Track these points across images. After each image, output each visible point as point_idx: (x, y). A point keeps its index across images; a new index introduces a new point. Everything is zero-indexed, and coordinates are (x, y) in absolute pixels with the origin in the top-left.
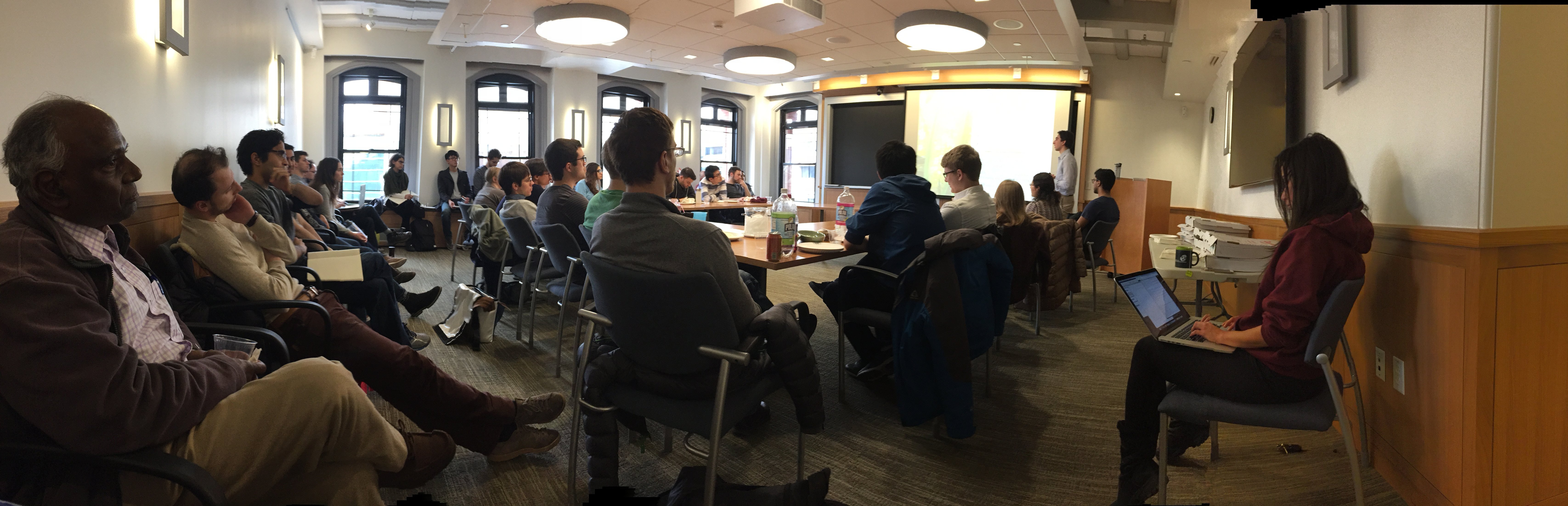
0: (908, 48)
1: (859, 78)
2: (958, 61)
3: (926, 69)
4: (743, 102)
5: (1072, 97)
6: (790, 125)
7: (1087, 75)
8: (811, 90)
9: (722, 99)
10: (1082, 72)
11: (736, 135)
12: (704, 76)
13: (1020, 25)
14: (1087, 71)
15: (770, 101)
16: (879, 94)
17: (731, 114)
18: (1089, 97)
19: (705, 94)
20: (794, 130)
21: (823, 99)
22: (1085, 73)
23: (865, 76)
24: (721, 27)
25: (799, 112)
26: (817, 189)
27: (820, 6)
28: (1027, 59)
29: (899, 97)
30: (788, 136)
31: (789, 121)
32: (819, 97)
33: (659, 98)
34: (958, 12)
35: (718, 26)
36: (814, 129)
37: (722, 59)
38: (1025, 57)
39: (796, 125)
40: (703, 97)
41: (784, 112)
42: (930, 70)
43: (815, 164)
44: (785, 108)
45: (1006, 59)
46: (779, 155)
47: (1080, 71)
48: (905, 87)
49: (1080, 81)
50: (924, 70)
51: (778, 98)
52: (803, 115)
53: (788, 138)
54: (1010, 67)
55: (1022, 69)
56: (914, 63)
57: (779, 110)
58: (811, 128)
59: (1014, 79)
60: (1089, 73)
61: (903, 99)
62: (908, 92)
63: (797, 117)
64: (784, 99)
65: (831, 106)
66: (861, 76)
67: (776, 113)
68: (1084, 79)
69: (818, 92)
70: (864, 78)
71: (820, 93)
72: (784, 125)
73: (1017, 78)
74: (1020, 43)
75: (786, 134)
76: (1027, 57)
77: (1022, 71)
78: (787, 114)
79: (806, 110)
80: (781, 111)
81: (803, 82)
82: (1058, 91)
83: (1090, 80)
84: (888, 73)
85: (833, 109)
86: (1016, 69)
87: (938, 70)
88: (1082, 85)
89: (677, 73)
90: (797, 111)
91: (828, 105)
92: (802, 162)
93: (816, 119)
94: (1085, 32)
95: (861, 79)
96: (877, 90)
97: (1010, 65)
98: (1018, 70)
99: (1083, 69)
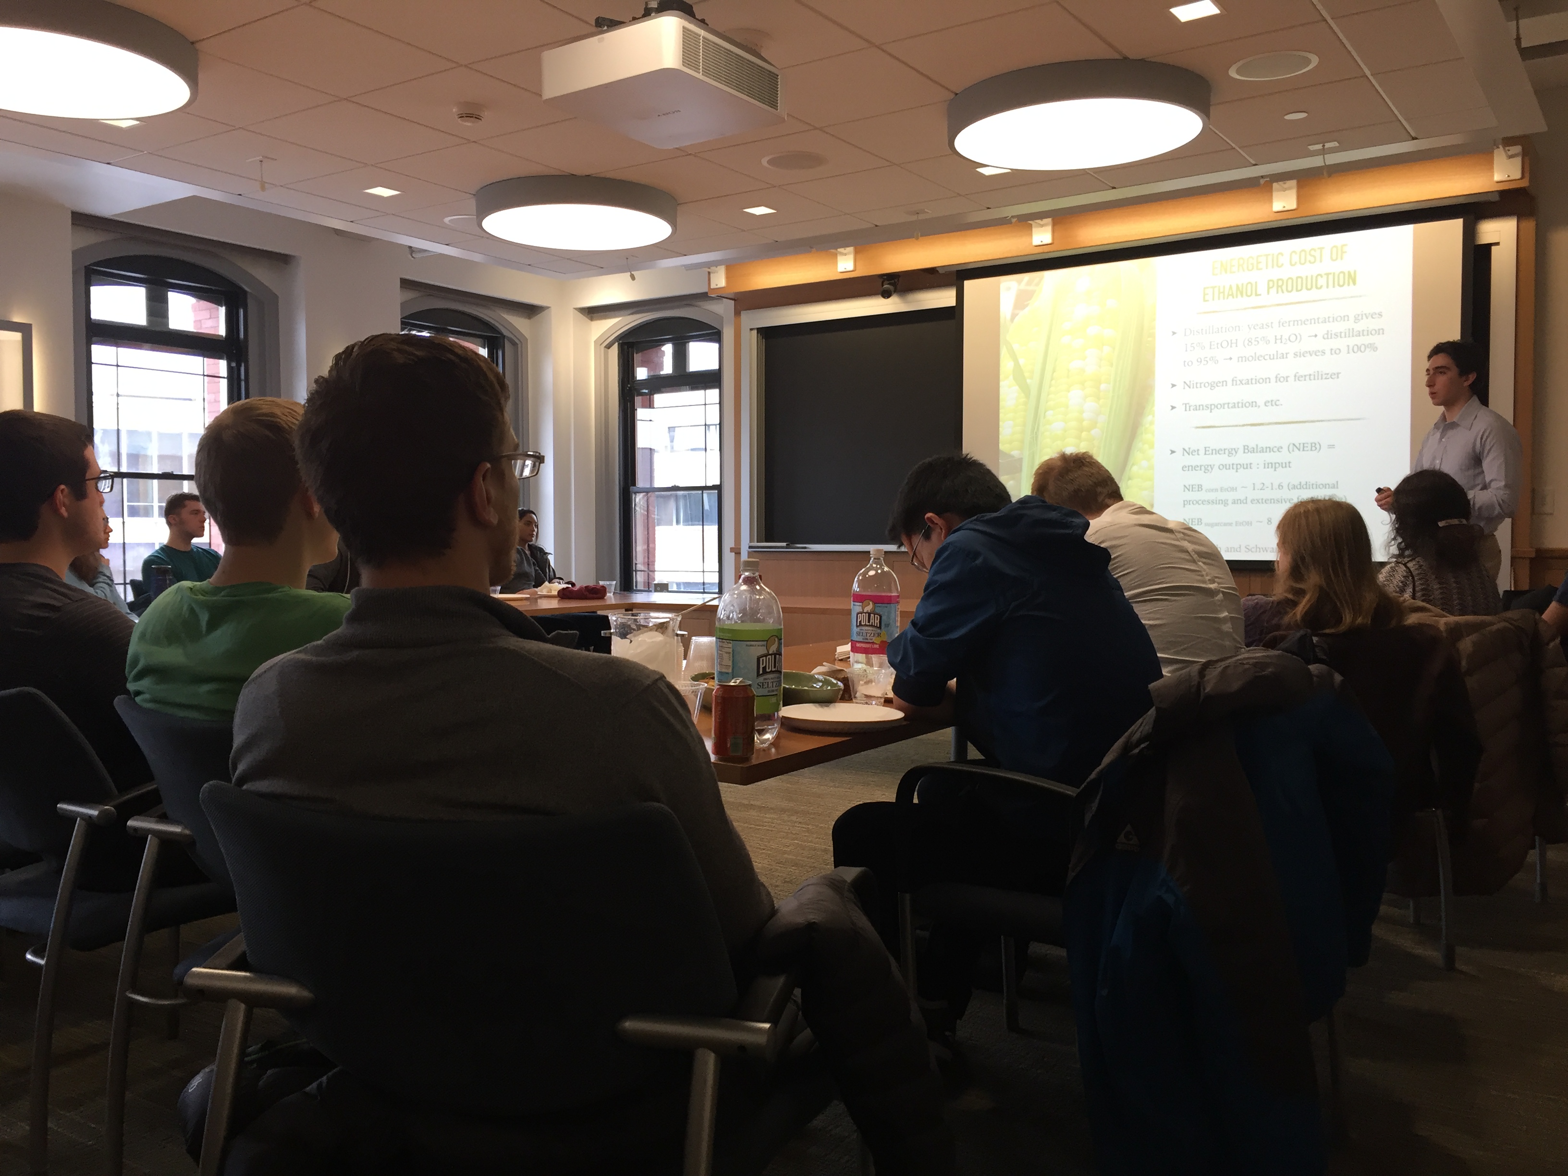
0: (981, 170)
1: (835, 256)
2: (1113, 188)
3: (1014, 220)
4: (519, 323)
5: (1469, 234)
6: (644, 383)
7: (1518, 161)
8: (704, 289)
9: (456, 311)
10: (1500, 155)
12: (410, 247)
13: (1309, 61)
14: (1517, 149)
15: (592, 319)
16: (886, 294)
18: (1530, 225)
19: (410, 295)
20: (658, 398)
21: (737, 313)
22: (1511, 157)
23: (851, 249)
24: (478, 118)
25: (668, 349)
26: (729, 557)
27: (774, 77)
28: (1324, 152)
29: (944, 298)
30: (641, 413)
31: (642, 373)
32: (723, 309)
33: (275, 297)
34: (1126, 58)
35: (471, 114)
36: (713, 394)
37: (472, 204)
38: (1320, 147)
39: (660, 384)
40: (403, 305)
41: (628, 348)
42: (1025, 222)
43: (718, 488)
44: (631, 340)
45: (1254, 162)
46: (619, 465)
47: (1492, 153)
48: (957, 271)
49: (1498, 182)
50: (1011, 223)
51: (612, 313)
52: (681, 357)
53: (641, 420)
54: (1262, 181)
55: (1298, 182)
56: (988, 208)
57: (617, 344)
58: (703, 391)
59: (1275, 212)
60: (1525, 154)
61: (954, 304)
62: (968, 284)
63: (663, 361)
64: (629, 315)
65: (760, 331)
66: (841, 250)
67: (608, 352)
68: (1509, 176)
69: (720, 297)
70: (845, 254)
71: (727, 298)
72: (629, 386)
73: (1284, 207)
74: (1305, 112)
75: (636, 410)
76: (1323, 146)
77: (1300, 187)
78: (636, 353)
79: (689, 342)
80: (621, 345)
81: (687, 270)
82: (1417, 225)
83: (1527, 175)
84: (917, 239)
85: (764, 340)
86: (1281, 183)
87: (1049, 220)
88: (1503, 193)
89: (337, 232)
90: (664, 345)
91: (751, 329)
92: (681, 485)
93: (717, 367)
94: (1521, 36)
95: (839, 258)
96: (883, 286)
97: (1262, 177)
98: (1286, 186)
99: (1504, 147)
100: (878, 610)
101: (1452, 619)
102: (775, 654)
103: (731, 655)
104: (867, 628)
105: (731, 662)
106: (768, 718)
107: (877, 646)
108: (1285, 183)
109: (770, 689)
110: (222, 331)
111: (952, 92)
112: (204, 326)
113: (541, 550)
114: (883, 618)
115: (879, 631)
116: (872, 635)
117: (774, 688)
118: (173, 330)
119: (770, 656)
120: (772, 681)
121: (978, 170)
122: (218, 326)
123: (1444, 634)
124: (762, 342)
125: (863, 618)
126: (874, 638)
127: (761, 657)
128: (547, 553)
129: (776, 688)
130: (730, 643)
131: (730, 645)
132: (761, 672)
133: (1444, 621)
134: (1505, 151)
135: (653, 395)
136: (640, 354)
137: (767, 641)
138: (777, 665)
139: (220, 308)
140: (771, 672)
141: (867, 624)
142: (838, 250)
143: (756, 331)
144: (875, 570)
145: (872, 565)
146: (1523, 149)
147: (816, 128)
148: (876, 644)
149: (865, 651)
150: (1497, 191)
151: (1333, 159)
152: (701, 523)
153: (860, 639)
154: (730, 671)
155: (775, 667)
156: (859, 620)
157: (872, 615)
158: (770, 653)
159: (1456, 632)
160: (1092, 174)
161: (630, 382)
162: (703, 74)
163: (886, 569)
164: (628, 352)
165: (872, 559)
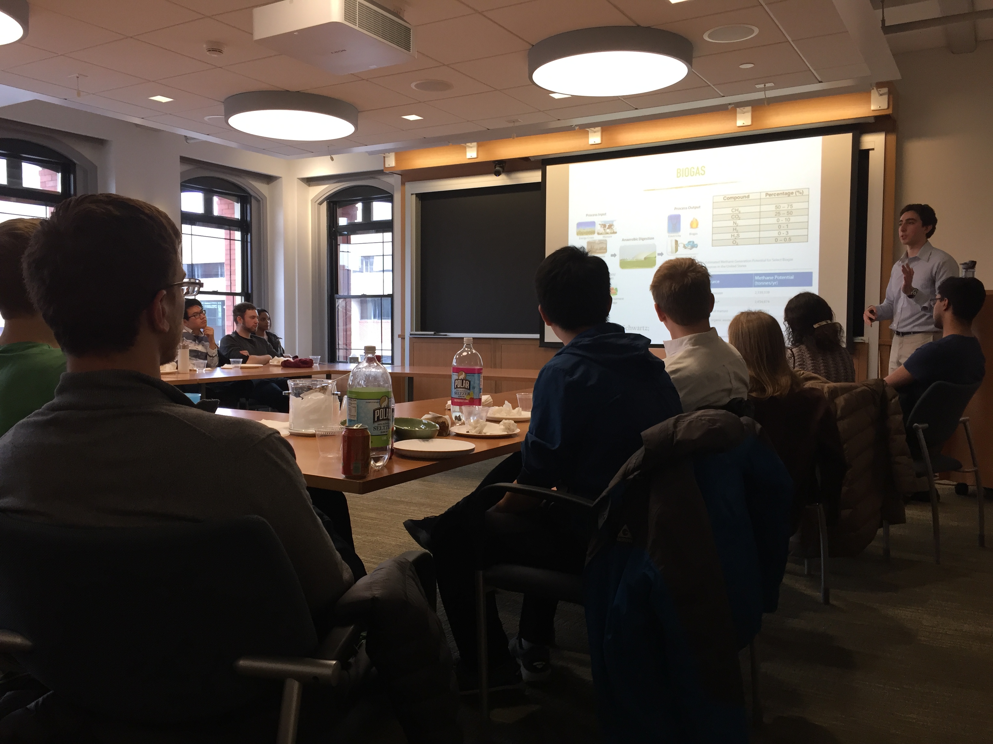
0: (552, 95)
1: (465, 148)
2: (636, 109)
3: (577, 128)
4: (261, 187)
5: (856, 143)
6: (344, 227)
7: (886, 97)
8: (381, 168)
9: (219, 179)
10: (874, 94)
11: (249, 244)
12: (185, 136)
13: (753, 31)
14: (885, 90)
15: (309, 186)
16: (498, 174)
17: (237, 207)
18: (893, 138)
19: (187, 167)
20: (354, 238)
21: (403, 184)
22: (881, 95)
23: (475, 144)
24: (220, 51)
25: (359, 206)
26: (398, 341)
27: (408, 30)
28: (765, 89)
29: (534, 177)
30: (343, 247)
31: (343, 221)
32: (395, 180)
33: (96, 167)
34: (639, 26)
35: (215, 48)
36: (388, 236)
37: (222, 108)
38: (762, 86)
39: (355, 228)
40: (182, 174)
41: (333, 205)
42: (584, 129)
43: (391, 296)
44: (335, 200)
45: (722, 95)
46: (327, 280)
47: (870, 92)
48: (543, 159)
49: (873, 111)
50: (575, 130)
51: (322, 182)
52: (367, 211)
53: (343, 252)
54: (730, 107)
55: (752, 108)
56: (559, 120)
57: (326, 201)
58: (381, 234)
59: (739, 127)
60: (890, 93)
61: (540, 181)
62: (549, 168)
63: (356, 214)
64: (334, 183)
65: (417, 195)
66: (468, 144)
67: (320, 207)
68: (880, 107)
69: (392, 172)
70: (471, 147)
71: (395, 174)
72: (334, 229)
73: (744, 124)
74: (752, 64)
75: (339, 245)
76: (765, 85)
77: (753, 111)
78: (339, 208)
79: (372, 202)
80: (329, 203)
81: (369, 155)
82: (824, 136)
83: (891, 107)
84: (514, 138)
85: (420, 201)
86: (742, 108)
87: (599, 128)
88: (876, 117)
89: (137, 125)
90: (357, 203)
91: (412, 194)
92: (368, 294)
93: (390, 218)
94: (885, 18)
95: (468, 149)
96: (495, 168)
97: (730, 104)
98: (744, 110)
99: (877, 89)
100: (468, 378)
101: (832, 384)
102: (386, 408)
103: (356, 408)
104: (461, 389)
105: (356, 413)
106: (383, 449)
107: (467, 401)
108: (744, 109)
109: (383, 431)
110: (59, 189)
111: (530, 44)
112: (47, 186)
113: (275, 336)
114: (472, 383)
115: (468, 391)
116: (465, 394)
117: (385, 430)
118: (25, 188)
119: (382, 409)
120: (384, 425)
121: (550, 95)
122: (57, 186)
123: (827, 395)
124: (419, 203)
125: (459, 383)
126: (465, 396)
127: (376, 410)
128: (278, 338)
129: (387, 430)
130: (356, 401)
131: (356, 402)
132: (376, 420)
133: (827, 386)
134: (877, 91)
135: (350, 235)
136: (341, 209)
137: (380, 399)
138: (387, 415)
139: (58, 173)
140: (383, 420)
141: (461, 387)
142: (467, 144)
143: (415, 195)
144: (467, 352)
145: (465, 349)
146: (889, 90)
147: (444, 65)
148: (467, 400)
149: (460, 404)
150: (874, 116)
151: (771, 94)
152: (380, 318)
153: (457, 396)
154: (356, 419)
155: (385, 416)
156: (456, 384)
157: (464, 381)
158: (382, 407)
159: (834, 393)
160: (622, 99)
161: (335, 227)
162: (358, 27)
163: (474, 351)
164: (333, 207)
165: (465, 344)
